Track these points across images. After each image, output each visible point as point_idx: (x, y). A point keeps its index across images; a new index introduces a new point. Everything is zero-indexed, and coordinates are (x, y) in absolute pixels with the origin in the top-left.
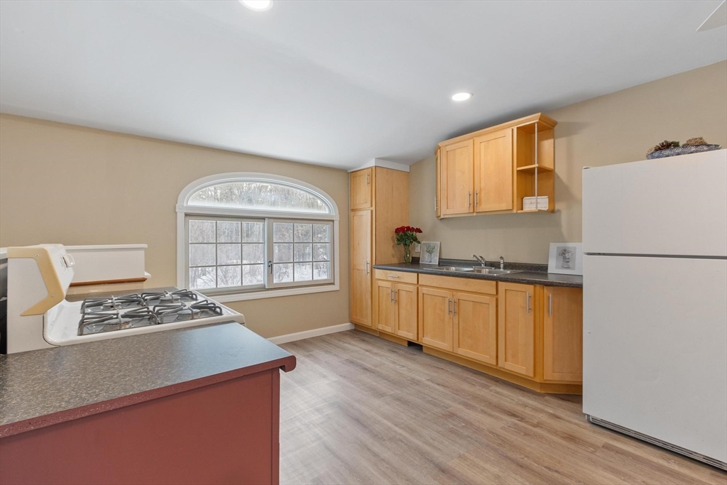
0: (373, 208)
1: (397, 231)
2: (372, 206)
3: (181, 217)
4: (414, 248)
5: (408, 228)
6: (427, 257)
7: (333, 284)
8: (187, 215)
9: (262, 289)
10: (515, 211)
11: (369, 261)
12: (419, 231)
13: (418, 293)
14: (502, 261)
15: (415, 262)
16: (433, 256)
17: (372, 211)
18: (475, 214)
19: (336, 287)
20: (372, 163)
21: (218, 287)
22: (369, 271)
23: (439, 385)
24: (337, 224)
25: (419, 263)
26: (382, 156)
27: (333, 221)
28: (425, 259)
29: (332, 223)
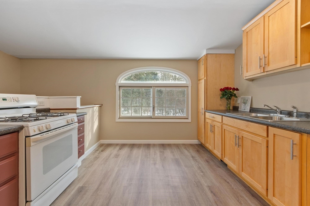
0: (206, 78)
1: (221, 90)
2: (205, 77)
3: (117, 88)
4: (237, 101)
5: (227, 88)
6: (243, 106)
7: (188, 119)
8: (120, 87)
9: (150, 118)
10: (298, 65)
11: (203, 108)
12: (237, 90)
13: (222, 129)
14: (295, 111)
15: (236, 109)
16: (246, 106)
17: (205, 80)
18: (265, 73)
19: (189, 120)
20: (204, 53)
21: (132, 115)
22: (203, 113)
23: (212, 192)
24: (190, 88)
25: (238, 110)
26: (210, 47)
27: (188, 87)
28: (242, 108)
29: (187, 87)
